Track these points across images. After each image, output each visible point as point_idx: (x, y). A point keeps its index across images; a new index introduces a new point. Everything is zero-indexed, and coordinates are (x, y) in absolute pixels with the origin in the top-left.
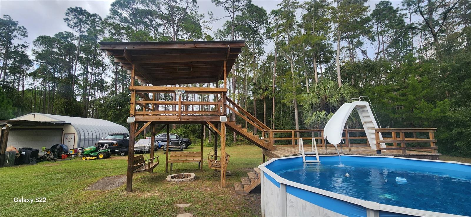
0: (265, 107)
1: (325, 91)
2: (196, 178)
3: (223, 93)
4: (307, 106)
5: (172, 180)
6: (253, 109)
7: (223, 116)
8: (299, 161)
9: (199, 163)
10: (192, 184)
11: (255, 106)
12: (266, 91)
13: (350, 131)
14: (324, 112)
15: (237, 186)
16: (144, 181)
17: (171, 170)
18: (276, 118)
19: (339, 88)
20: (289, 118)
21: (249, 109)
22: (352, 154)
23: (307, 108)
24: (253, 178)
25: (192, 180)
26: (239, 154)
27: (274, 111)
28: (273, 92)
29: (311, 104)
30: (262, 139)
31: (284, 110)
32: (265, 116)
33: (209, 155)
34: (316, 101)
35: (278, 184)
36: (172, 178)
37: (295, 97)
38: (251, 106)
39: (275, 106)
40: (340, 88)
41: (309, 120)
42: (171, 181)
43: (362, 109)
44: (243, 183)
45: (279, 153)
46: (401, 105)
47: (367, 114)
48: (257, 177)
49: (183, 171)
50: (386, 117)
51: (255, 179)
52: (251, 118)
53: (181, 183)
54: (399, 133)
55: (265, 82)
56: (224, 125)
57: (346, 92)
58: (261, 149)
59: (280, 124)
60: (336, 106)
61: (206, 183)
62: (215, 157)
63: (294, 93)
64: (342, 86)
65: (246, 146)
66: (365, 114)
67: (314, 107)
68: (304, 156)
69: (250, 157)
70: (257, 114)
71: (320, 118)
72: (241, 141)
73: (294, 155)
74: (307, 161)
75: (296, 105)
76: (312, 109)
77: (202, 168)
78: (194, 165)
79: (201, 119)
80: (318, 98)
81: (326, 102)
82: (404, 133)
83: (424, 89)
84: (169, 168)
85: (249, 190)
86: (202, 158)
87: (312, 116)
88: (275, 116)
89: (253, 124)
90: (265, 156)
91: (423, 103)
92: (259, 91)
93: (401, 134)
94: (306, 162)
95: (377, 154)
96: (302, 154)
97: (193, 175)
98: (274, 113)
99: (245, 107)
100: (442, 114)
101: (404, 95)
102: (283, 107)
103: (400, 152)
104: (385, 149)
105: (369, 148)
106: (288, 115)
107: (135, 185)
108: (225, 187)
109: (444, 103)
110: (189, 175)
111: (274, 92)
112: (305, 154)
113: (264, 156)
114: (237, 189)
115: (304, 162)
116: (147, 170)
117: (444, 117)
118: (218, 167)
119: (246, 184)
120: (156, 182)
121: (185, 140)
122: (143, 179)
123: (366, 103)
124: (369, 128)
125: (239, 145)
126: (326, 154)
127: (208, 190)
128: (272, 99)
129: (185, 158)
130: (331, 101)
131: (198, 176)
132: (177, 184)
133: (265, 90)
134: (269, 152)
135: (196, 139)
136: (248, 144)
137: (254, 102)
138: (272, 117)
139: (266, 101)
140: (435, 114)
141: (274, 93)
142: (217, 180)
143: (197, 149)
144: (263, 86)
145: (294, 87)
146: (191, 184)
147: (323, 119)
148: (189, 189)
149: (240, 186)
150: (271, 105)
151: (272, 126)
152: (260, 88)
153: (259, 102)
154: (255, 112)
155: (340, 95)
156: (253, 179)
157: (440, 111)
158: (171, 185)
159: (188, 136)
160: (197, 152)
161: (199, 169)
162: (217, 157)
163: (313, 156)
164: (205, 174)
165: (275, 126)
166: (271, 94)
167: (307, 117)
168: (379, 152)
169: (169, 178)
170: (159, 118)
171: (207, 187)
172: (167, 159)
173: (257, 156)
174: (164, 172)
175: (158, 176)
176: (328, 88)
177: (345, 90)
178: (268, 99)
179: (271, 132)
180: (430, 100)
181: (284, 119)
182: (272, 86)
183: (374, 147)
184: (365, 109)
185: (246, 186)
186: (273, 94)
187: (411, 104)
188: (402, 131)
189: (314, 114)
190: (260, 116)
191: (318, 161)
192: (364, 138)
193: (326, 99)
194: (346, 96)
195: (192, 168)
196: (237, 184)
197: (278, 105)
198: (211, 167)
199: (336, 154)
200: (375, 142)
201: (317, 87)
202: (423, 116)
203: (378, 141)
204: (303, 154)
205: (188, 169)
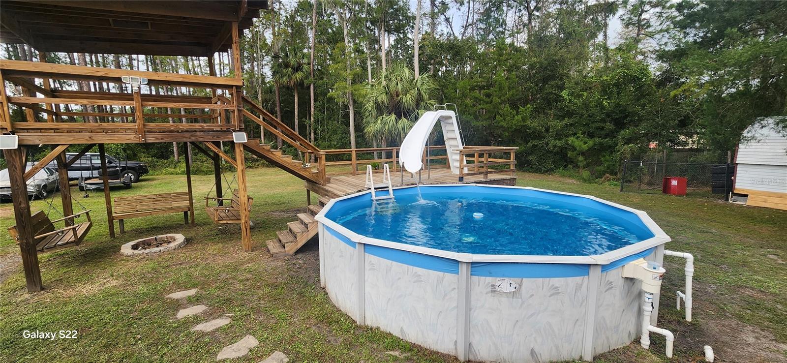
0: (296, 100)
1: (397, 84)
2: (188, 241)
3: (234, 88)
4: (370, 106)
5: (136, 252)
6: (274, 104)
7: (238, 131)
8: (367, 198)
9: (186, 213)
10: (183, 255)
11: (277, 98)
12: (297, 71)
13: (432, 149)
14: (393, 117)
15: (273, 247)
16: (62, 263)
17: (123, 231)
18: (317, 121)
19: (415, 81)
20: (338, 122)
21: (265, 101)
22: (431, 184)
23: (370, 109)
24: (300, 231)
25: (179, 246)
26: (256, 186)
27: (312, 109)
28: (310, 74)
29: (376, 103)
30: (308, 168)
31: (328, 106)
32: (296, 117)
33: (207, 198)
34: (384, 98)
35: (353, 244)
36: (135, 247)
37: (350, 89)
38: (268, 96)
39: (315, 101)
40: (417, 81)
41: (372, 128)
42: (133, 255)
43: (446, 121)
44: (284, 241)
45: (336, 189)
46: (483, 109)
47: (451, 128)
48: (306, 230)
49: (152, 230)
50: (466, 124)
51: (303, 232)
52: (270, 120)
53: (160, 255)
54: (483, 154)
55: (296, 54)
56: (242, 149)
57: (425, 87)
58: (304, 182)
59: (323, 131)
60: (411, 108)
61: (212, 249)
62: (219, 200)
63: (349, 81)
64: (420, 77)
65: (263, 169)
66: (449, 128)
67: (380, 109)
68: (373, 191)
69: (278, 191)
70: (281, 112)
71: (387, 126)
72: (254, 160)
73: (359, 191)
74: (378, 198)
75: (351, 103)
76: (377, 112)
77: (193, 221)
78: (171, 217)
79: (193, 138)
80: (387, 94)
81: (397, 101)
82: (488, 154)
83: (510, 89)
84: (117, 229)
85: (294, 250)
86: (191, 204)
87: (377, 121)
88: (314, 118)
89: (288, 141)
90: (311, 193)
91: (507, 108)
92: (284, 71)
93: (485, 155)
94: (376, 200)
95: (459, 181)
96: (370, 189)
97: (180, 238)
98: (312, 113)
99: (257, 98)
100: (522, 124)
101: (488, 95)
102: (329, 102)
103: (481, 178)
104: (468, 175)
105: (448, 170)
106: (336, 116)
107: (46, 275)
108: (250, 249)
109: (526, 110)
110: (171, 238)
111: (312, 74)
112: (375, 189)
113: (308, 191)
114: (273, 251)
115: (373, 200)
116: (72, 242)
117: (524, 126)
118: (232, 220)
119: (289, 242)
120: (97, 262)
121: (130, 164)
122: (59, 260)
123: (451, 113)
124: (451, 146)
125: (251, 167)
126: (401, 186)
127: (220, 260)
128: (309, 88)
129: (152, 207)
130: (404, 100)
131: (190, 236)
132: (149, 257)
133: (298, 68)
134: (319, 187)
135: (156, 159)
136: (267, 166)
137: (275, 88)
138: (310, 119)
139: (297, 91)
140: (516, 122)
141: (312, 76)
142: (230, 240)
143: (163, 181)
144: (292, 60)
145: (349, 71)
146: (181, 255)
147: (392, 127)
148: (181, 264)
149: (278, 245)
150: (307, 97)
151: (310, 134)
152: (287, 66)
153: (286, 91)
154: (277, 109)
155: (416, 92)
156: (299, 233)
157: (521, 119)
158: (138, 261)
159: (135, 155)
160: (177, 194)
161: (187, 222)
162: (222, 201)
163: (385, 190)
164: (201, 231)
165: (315, 133)
166: (307, 78)
167: (368, 123)
168: (461, 179)
169: (126, 249)
170: (87, 137)
171: (215, 255)
172: (110, 213)
173: (289, 188)
174: (106, 239)
175: (97, 249)
176: (401, 79)
177: (423, 84)
178: (302, 88)
179: (323, 156)
180: (514, 105)
181: (330, 122)
182: (309, 64)
183: (456, 172)
184: (449, 121)
185: (289, 245)
186: (311, 78)
187: (494, 108)
188: (487, 152)
189: (380, 118)
190: (287, 117)
191: (392, 196)
192: (444, 157)
193: (398, 96)
194: (424, 94)
195: (168, 223)
196: (272, 243)
197: (320, 98)
198: (218, 220)
199: (413, 184)
200: (458, 164)
201: (386, 76)
202: (504, 124)
203: (462, 165)
204: (373, 188)
205: (161, 225)
